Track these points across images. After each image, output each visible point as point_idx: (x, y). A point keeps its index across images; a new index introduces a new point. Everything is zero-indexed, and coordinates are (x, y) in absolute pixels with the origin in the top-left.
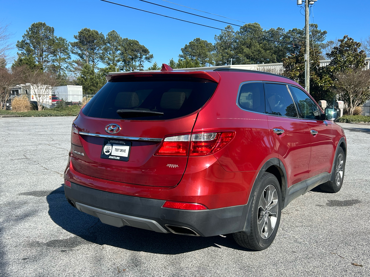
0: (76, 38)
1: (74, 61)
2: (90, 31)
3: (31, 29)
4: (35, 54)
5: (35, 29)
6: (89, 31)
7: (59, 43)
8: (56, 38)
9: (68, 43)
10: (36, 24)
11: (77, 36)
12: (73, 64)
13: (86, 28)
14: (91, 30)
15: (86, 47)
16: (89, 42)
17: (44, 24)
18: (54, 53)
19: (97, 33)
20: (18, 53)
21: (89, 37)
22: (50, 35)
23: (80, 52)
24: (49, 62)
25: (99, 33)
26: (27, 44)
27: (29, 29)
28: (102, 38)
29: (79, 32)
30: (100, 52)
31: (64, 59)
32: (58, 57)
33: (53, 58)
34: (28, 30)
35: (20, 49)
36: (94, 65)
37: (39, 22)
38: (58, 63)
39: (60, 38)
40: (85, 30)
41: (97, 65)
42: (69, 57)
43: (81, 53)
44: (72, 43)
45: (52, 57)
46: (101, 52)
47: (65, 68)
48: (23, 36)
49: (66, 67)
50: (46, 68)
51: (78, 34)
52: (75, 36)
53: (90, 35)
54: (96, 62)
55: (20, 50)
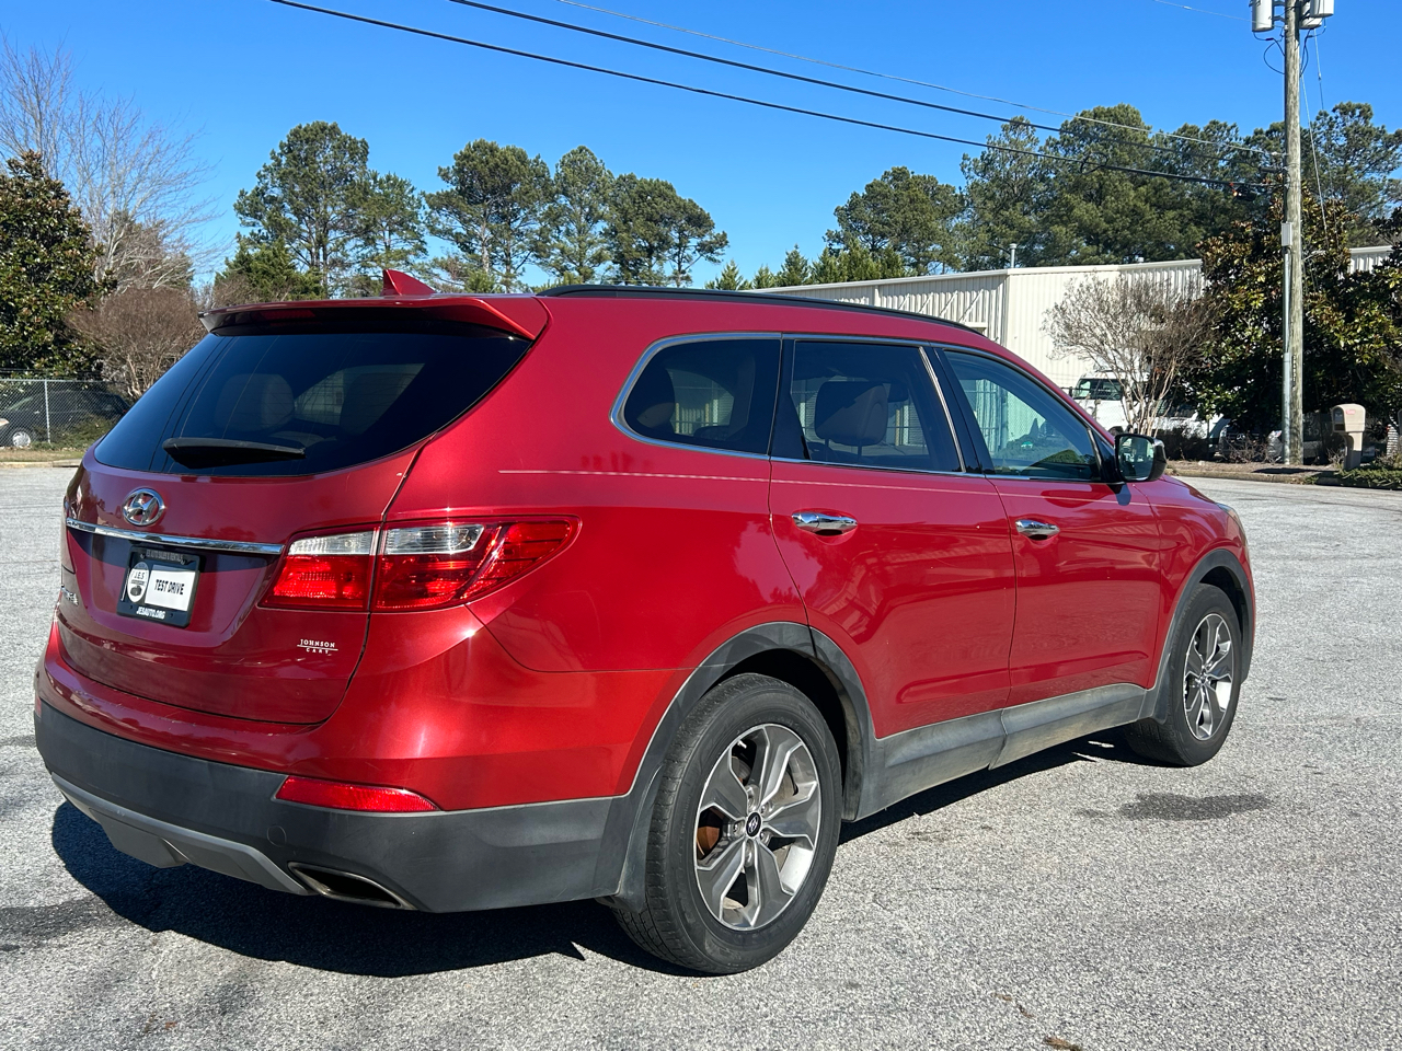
0: (445, 176)
1: (436, 263)
2: (497, 149)
3: (289, 148)
4: (300, 237)
5: (303, 146)
6: (493, 150)
7: (387, 195)
8: (375, 178)
9: (416, 197)
10: (305, 130)
11: (449, 168)
12: (435, 271)
13: (481, 142)
14: (502, 147)
15: (479, 209)
16: (493, 192)
17: (334, 127)
18: (367, 234)
19: (522, 158)
20: (239, 236)
21: (492, 173)
22: (353, 168)
23: (459, 228)
24: (349, 265)
25: (531, 157)
26: (273, 200)
27: (281, 147)
28: (541, 175)
29: (455, 156)
30: (531, 226)
31: (402, 255)
32: (381, 246)
33: (365, 252)
34: (278, 151)
35: (249, 220)
36: (508, 275)
37: (317, 122)
38: (380, 269)
39: (389, 178)
40: (476, 147)
41: (521, 274)
42: (421, 249)
43: (465, 232)
44: (431, 195)
45: (360, 249)
46: (537, 227)
48: (259, 176)
50: (336, 287)
51: (454, 162)
52: (441, 170)
53: (497, 166)
54: (516, 266)
55: (248, 225)
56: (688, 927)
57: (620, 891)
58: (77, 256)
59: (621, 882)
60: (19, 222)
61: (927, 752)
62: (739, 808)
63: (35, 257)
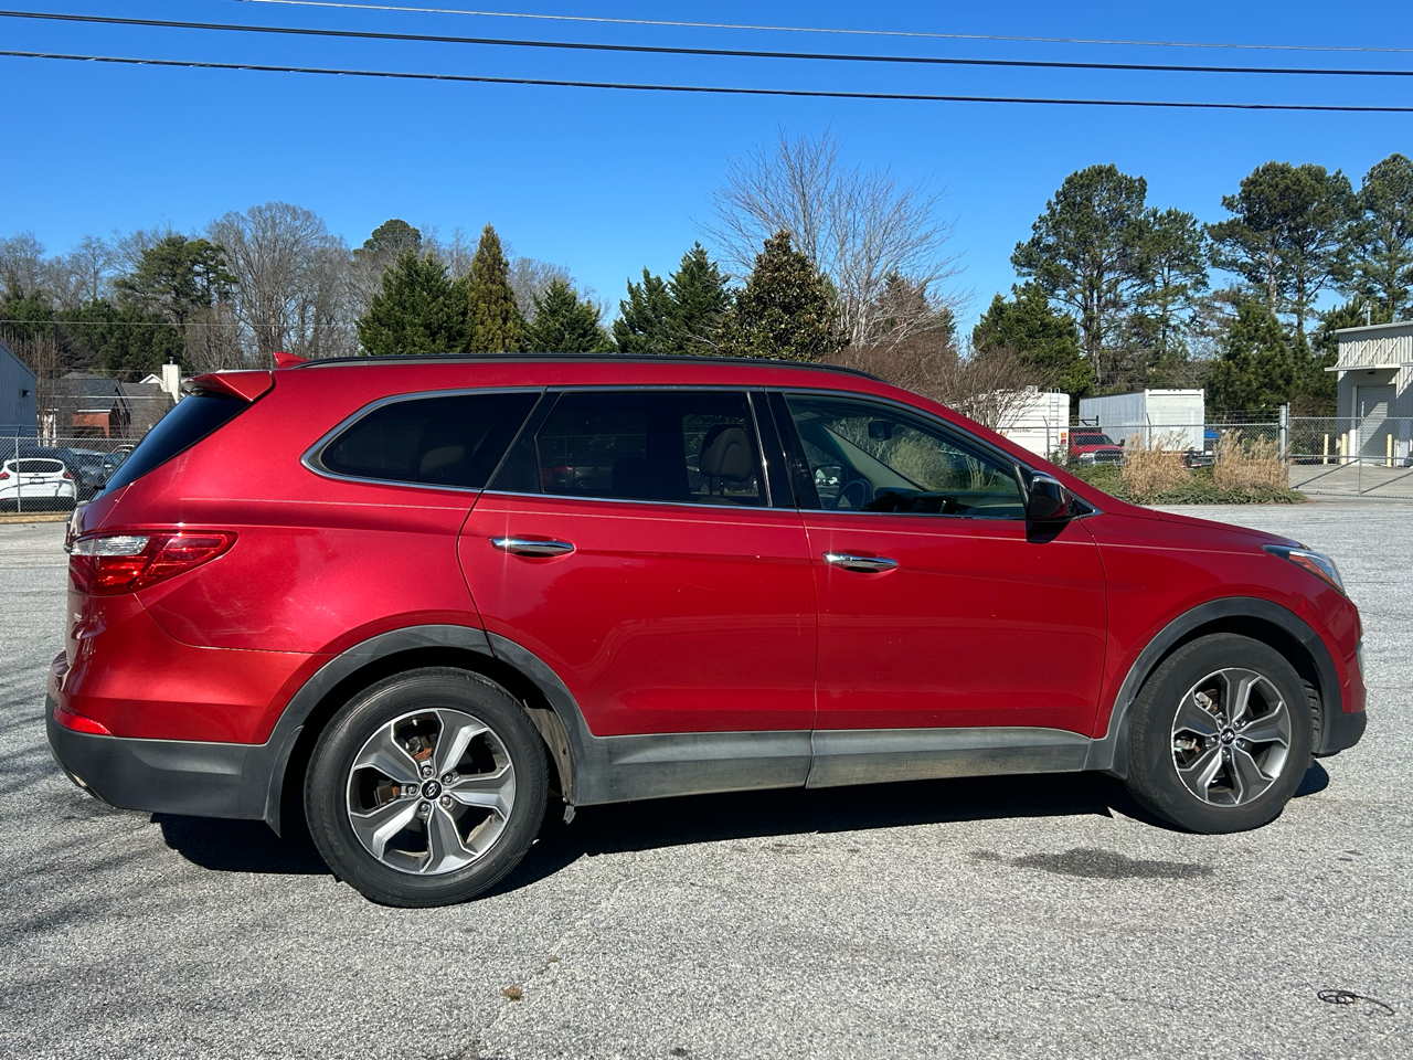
0: (1229, 204)
1: (1218, 296)
2: (1289, 171)
3: (1063, 196)
4: (1074, 281)
5: (1076, 194)
6: (1284, 171)
7: (1166, 231)
8: (1154, 215)
9: (1199, 230)
10: (1081, 176)
11: (1233, 197)
12: (1217, 304)
13: (1270, 165)
14: (1295, 166)
15: (1268, 235)
16: (1285, 215)
17: (1110, 169)
18: (1141, 272)
19: (1318, 175)
20: (1014, 287)
21: (1282, 196)
22: (1129, 208)
23: (1242, 256)
24: (1125, 305)
25: (1330, 173)
26: (1048, 248)
27: (1057, 196)
28: (1339, 189)
29: (1242, 184)
30: (1328, 248)
31: (1182, 289)
32: (1159, 283)
33: (1142, 290)
34: (1054, 200)
35: (1025, 270)
36: (1300, 303)
37: (1094, 167)
38: (1156, 307)
39: (1169, 214)
40: (1266, 170)
41: (1314, 301)
42: (1202, 283)
43: (1250, 261)
44: (1213, 227)
45: (1136, 288)
46: (1334, 248)
47: (1182, 322)
48: (1035, 227)
49: (1188, 321)
50: (1109, 329)
51: (1240, 189)
52: (1225, 199)
53: (1287, 188)
54: (1309, 292)
55: (1024, 275)
58: (814, 320)
60: (769, 294)
63: (781, 323)
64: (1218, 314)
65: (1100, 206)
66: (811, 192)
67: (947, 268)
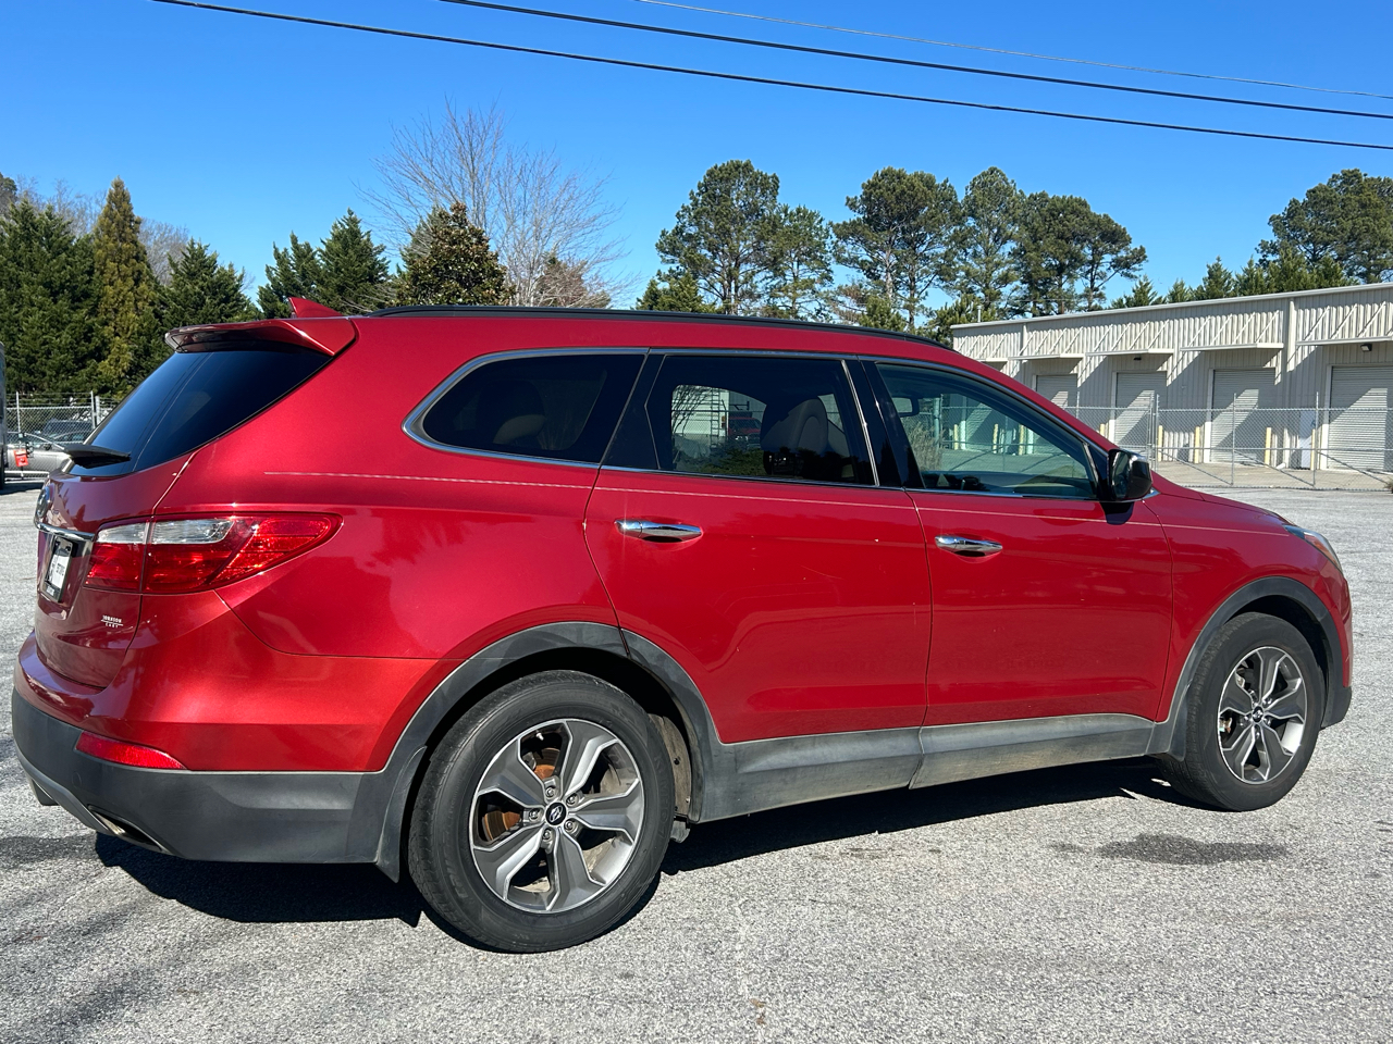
0: (852, 205)
1: (842, 291)
2: (904, 177)
3: (705, 187)
4: (714, 271)
5: (717, 185)
6: (900, 176)
7: (796, 227)
8: (785, 212)
9: (824, 227)
10: (721, 170)
11: (856, 198)
12: (840, 298)
13: (888, 170)
14: (909, 173)
15: (884, 236)
16: (900, 218)
17: (747, 165)
18: (774, 265)
19: (929, 183)
20: (661, 274)
21: (898, 199)
22: (764, 203)
23: (864, 255)
24: (759, 296)
25: (939, 181)
26: (690, 237)
27: (699, 188)
28: (947, 197)
29: (863, 186)
30: (936, 250)
31: (809, 284)
32: (789, 276)
33: (774, 283)
34: (696, 191)
35: (669, 257)
36: (911, 300)
37: (732, 161)
38: (787, 299)
39: (799, 211)
40: (884, 175)
41: (924, 298)
42: (827, 278)
43: (870, 259)
44: (838, 225)
45: (770, 280)
46: (942, 250)
47: (810, 314)
48: (678, 216)
49: (814, 313)
51: (861, 191)
52: (848, 199)
53: (903, 192)
54: (920, 290)
55: (668, 262)
56: (460, 901)
57: (377, 859)
58: (493, 295)
59: (379, 852)
60: (446, 266)
61: (804, 762)
62: (535, 796)
63: (459, 297)
64: (841, 308)
65: (738, 200)
66: (480, 167)
67: (613, 251)
